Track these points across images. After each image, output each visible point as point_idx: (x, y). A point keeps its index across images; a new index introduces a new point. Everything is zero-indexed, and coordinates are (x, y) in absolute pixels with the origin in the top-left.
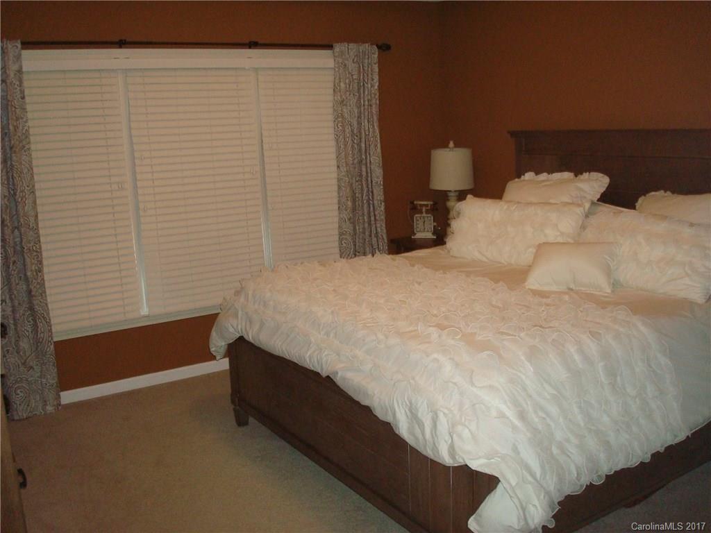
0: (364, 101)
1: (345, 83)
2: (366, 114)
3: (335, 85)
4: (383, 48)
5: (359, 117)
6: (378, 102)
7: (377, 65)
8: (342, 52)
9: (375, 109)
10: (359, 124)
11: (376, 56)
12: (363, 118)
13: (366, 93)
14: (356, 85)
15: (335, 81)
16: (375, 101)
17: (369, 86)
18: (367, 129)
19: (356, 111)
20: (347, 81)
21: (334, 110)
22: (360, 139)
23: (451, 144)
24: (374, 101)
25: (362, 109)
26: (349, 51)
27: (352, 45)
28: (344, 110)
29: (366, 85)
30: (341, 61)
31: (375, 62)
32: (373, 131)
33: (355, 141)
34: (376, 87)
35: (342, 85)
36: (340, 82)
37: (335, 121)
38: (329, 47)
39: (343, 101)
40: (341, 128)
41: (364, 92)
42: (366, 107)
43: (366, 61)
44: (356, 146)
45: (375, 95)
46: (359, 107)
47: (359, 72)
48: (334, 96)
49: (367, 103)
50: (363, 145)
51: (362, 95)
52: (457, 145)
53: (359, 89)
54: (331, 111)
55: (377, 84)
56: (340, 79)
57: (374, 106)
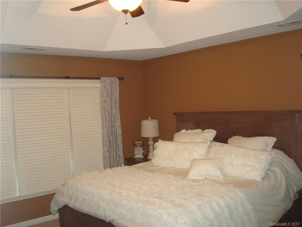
0: (113, 101)
1: (106, 94)
2: (114, 106)
3: (101, 94)
4: (121, 79)
5: (111, 107)
6: (119, 101)
7: (118, 86)
8: (104, 81)
9: (118, 104)
10: (111, 110)
11: (118, 82)
12: (113, 108)
13: (114, 97)
14: (110, 94)
15: (101, 93)
16: (118, 101)
17: (115, 95)
18: (114, 112)
19: (110, 105)
20: (106, 93)
21: (101, 105)
22: (112, 116)
23: (150, 118)
24: (117, 101)
25: (113, 104)
26: (106, 80)
27: (108, 78)
28: (105, 105)
29: (114, 94)
30: (103, 84)
31: (118, 84)
32: (117, 113)
33: (110, 117)
34: (118, 95)
35: (104, 94)
36: (103, 93)
37: (101, 109)
38: (99, 79)
39: (104, 101)
40: (104, 112)
41: (113, 97)
42: (114, 103)
43: (114, 85)
44: (110, 119)
45: (118, 98)
46: (111, 104)
47: (111, 89)
48: (101, 99)
49: (114, 101)
50: (113, 119)
51: (113, 99)
52: (152, 119)
53: (111, 96)
54: (99, 105)
55: (118, 94)
56: (103, 92)
57: (117, 103)
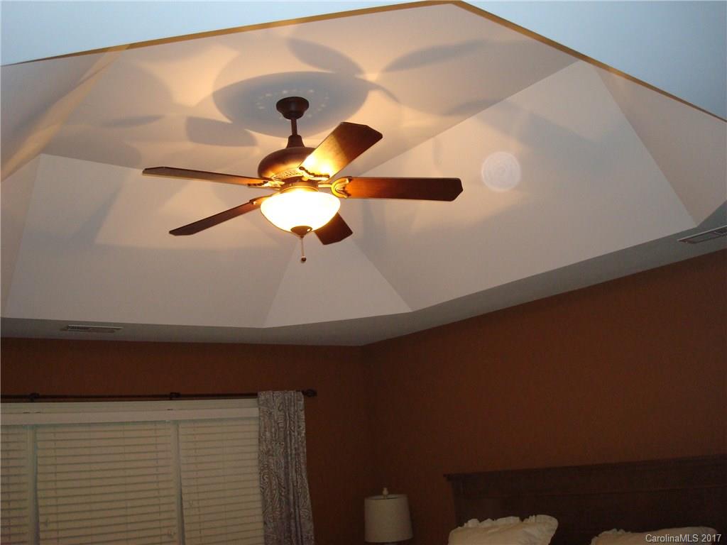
0: (291, 450)
1: (271, 432)
2: (294, 463)
3: (260, 435)
4: (309, 394)
5: (286, 467)
6: (305, 450)
7: (303, 412)
8: (267, 400)
9: (303, 459)
10: (287, 474)
11: (302, 402)
12: (290, 468)
13: (293, 441)
14: (282, 434)
15: (259, 431)
16: (303, 450)
17: (296, 434)
18: (295, 479)
19: (283, 461)
20: (273, 430)
21: (260, 461)
22: (288, 490)
23: (385, 492)
24: (301, 449)
25: (289, 458)
26: (275, 398)
27: (277, 393)
28: (271, 460)
29: (293, 433)
30: (265, 409)
31: (301, 408)
32: (301, 480)
33: (283, 494)
34: (303, 435)
35: (268, 434)
36: (265, 431)
37: (260, 473)
38: (253, 395)
39: (269, 451)
40: (267, 480)
41: (291, 441)
42: (293, 456)
43: (292, 408)
44: (283, 499)
45: (302, 443)
46: (286, 457)
47: (285, 420)
48: (259, 445)
49: (294, 452)
50: (292, 497)
51: (289, 445)
52: (390, 492)
53: (285, 438)
54: (256, 462)
55: (304, 432)
56: (265, 428)
57: (301, 455)
